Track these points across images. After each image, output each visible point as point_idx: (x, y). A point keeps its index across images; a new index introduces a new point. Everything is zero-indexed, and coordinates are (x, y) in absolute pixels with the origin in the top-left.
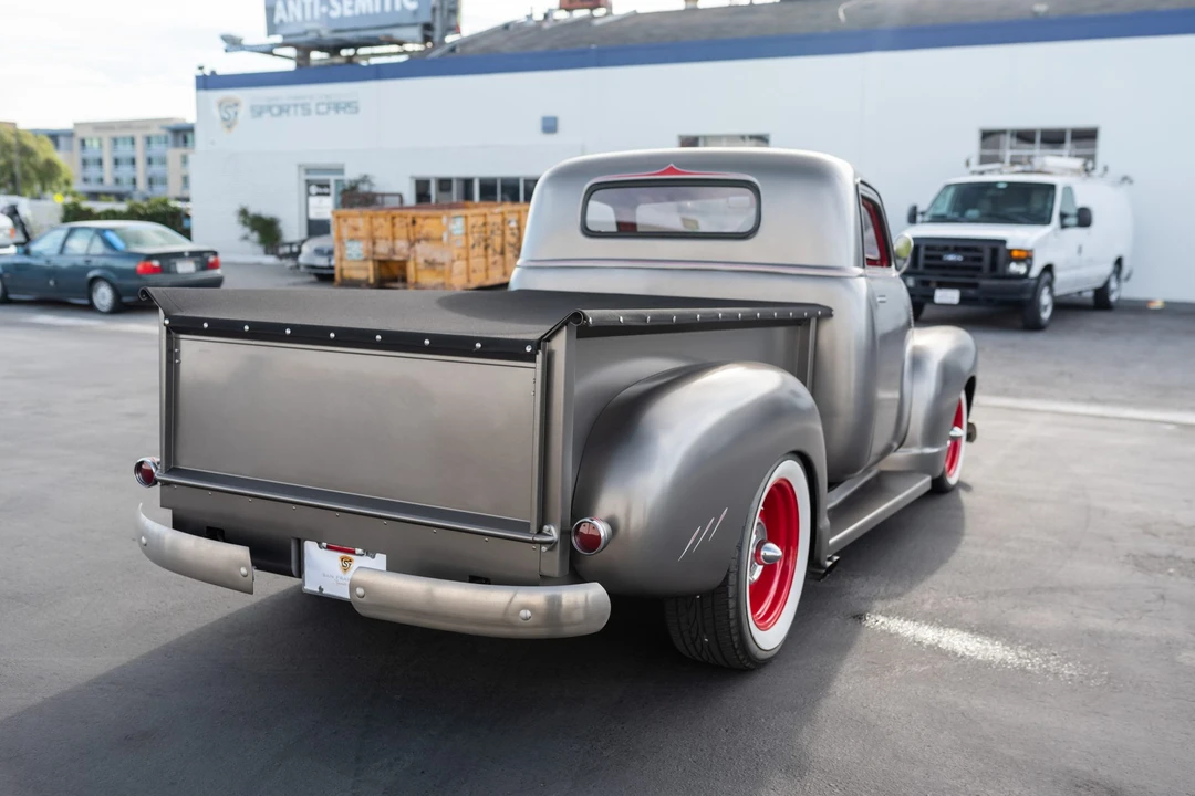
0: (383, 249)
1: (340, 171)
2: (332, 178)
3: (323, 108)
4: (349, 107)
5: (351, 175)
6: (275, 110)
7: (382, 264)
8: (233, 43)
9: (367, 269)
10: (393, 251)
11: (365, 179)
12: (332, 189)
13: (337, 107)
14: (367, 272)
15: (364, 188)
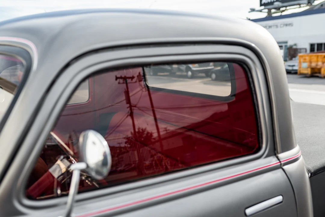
0: (313, 65)
1: (286, 42)
2: (284, 45)
3: (282, 26)
4: (291, 25)
5: (290, 43)
6: (268, 27)
7: (313, 69)
8: (253, 10)
9: (308, 70)
10: (317, 65)
11: (295, 45)
12: (284, 48)
13: (286, 25)
14: (309, 72)
15: (294, 47)
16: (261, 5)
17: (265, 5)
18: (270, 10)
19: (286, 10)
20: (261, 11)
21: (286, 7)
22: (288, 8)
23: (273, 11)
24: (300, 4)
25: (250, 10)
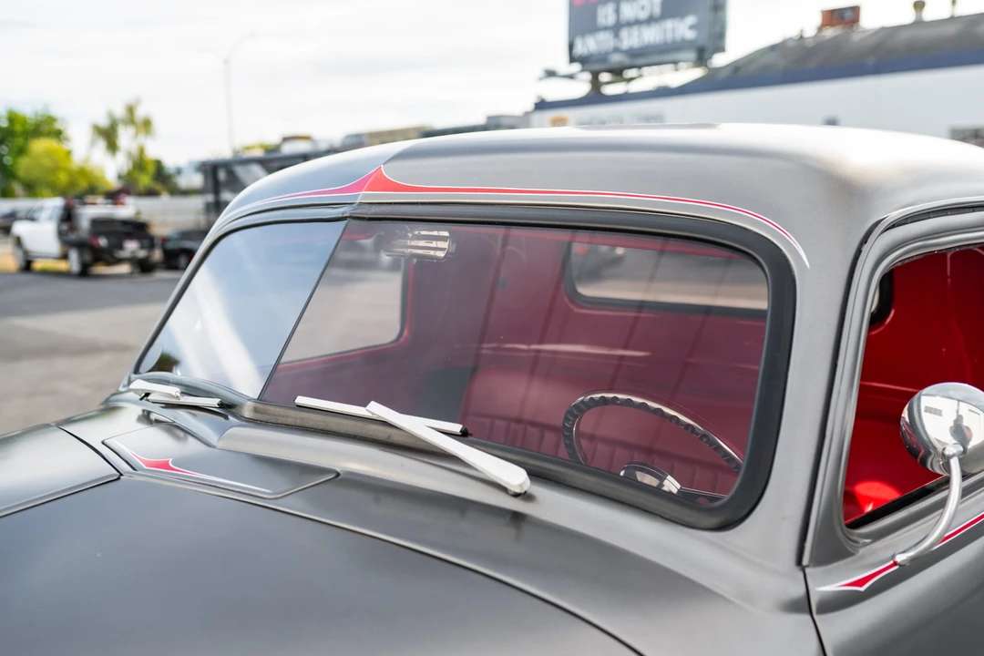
16: (572, 59)
17: (584, 61)
18: (595, 75)
19: (641, 76)
20: (571, 77)
21: (639, 67)
22: (645, 70)
23: (605, 77)
24: (675, 63)
25: (541, 73)
